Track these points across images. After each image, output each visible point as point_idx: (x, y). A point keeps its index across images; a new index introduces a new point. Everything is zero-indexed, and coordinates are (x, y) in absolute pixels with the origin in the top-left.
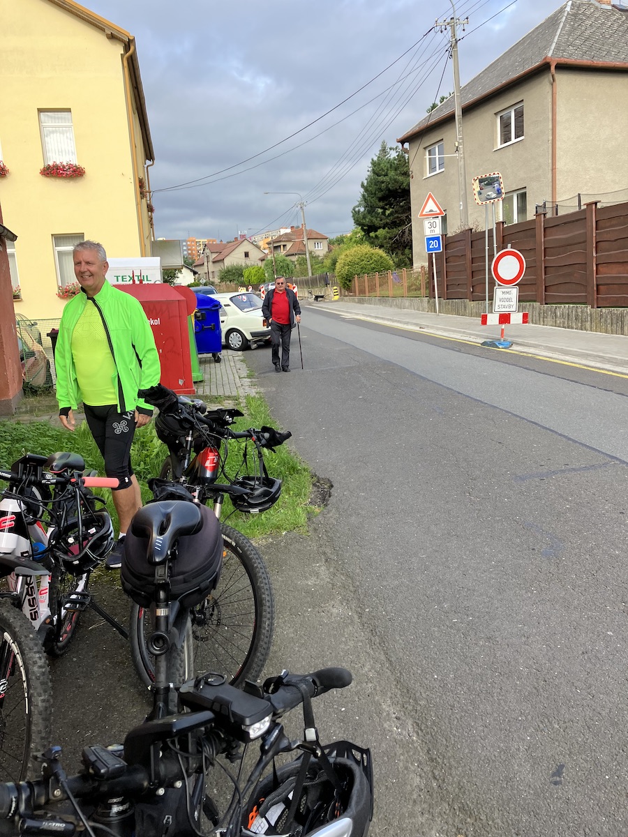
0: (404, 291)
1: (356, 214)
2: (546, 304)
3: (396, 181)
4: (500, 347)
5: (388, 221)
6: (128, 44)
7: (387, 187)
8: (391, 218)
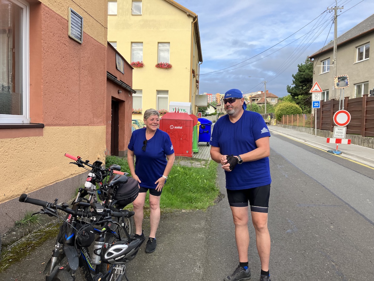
0: (304, 124)
1: (288, 88)
2: (365, 136)
3: (308, 75)
4: (335, 153)
5: (304, 92)
6: (195, 18)
7: (304, 76)
8: (306, 91)
